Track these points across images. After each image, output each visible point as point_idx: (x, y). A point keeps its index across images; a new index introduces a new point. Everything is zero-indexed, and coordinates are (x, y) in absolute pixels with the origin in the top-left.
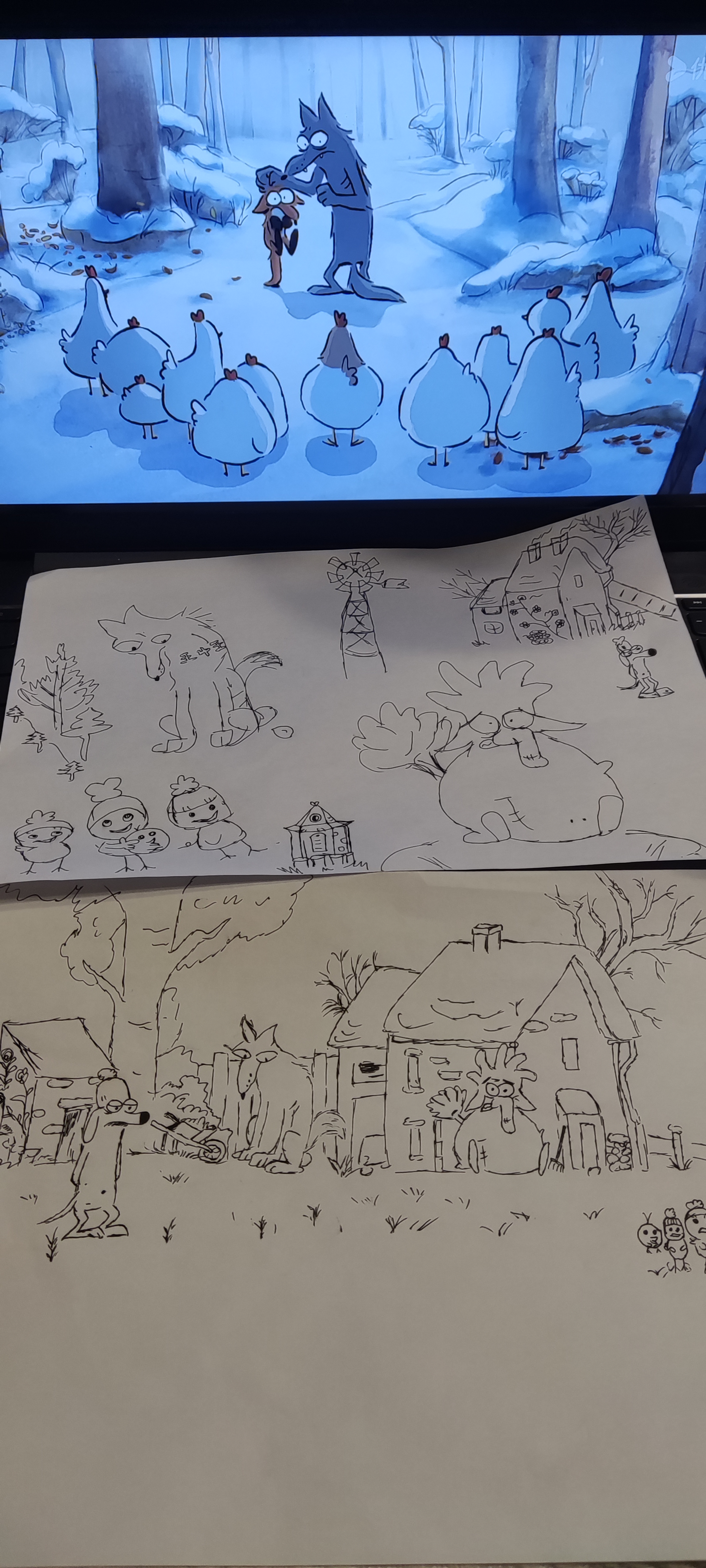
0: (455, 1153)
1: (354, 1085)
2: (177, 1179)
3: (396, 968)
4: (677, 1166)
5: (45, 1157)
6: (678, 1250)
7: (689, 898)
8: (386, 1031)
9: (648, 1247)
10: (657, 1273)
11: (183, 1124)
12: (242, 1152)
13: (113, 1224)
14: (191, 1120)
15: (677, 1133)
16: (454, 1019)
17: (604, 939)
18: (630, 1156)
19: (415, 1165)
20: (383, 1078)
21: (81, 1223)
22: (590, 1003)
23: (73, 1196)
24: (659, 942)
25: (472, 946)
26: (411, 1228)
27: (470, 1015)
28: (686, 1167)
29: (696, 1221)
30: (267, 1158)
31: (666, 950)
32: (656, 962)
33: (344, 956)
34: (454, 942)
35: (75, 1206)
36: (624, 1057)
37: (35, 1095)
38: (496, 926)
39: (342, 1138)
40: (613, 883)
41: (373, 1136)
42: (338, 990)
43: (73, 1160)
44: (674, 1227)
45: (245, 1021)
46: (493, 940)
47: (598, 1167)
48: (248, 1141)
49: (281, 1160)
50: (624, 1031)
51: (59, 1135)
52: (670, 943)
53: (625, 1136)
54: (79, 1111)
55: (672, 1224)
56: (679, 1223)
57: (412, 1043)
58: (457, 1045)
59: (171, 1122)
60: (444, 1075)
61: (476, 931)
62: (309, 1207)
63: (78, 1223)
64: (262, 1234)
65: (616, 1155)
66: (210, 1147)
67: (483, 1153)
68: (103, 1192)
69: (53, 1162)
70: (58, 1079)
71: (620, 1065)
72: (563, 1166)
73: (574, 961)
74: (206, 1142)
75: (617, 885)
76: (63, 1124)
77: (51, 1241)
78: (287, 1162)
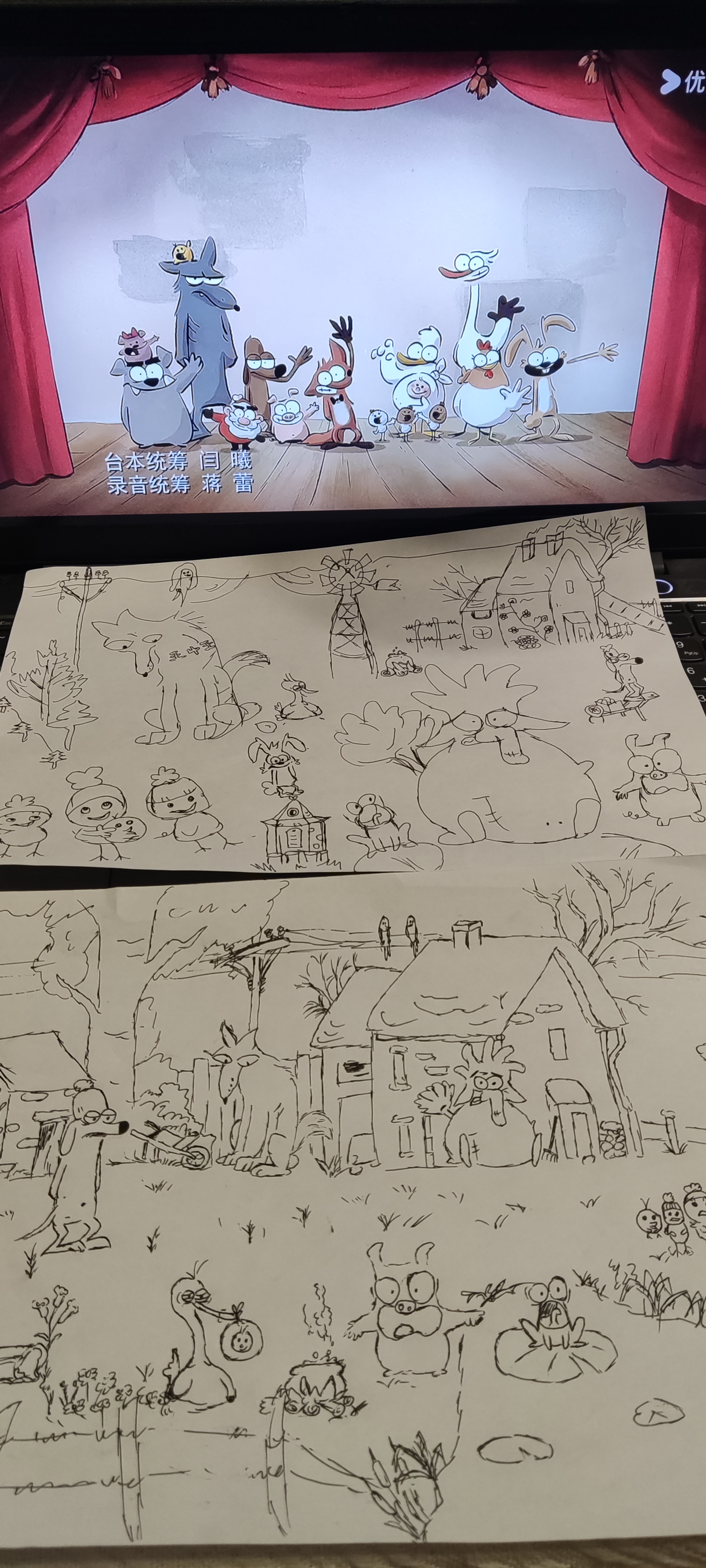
0: (446, 1148)
1: (340, 1085)
2: (160, 1187)
3: (377, 968)
4: (672, 1151)
5: (20, 1172)
6: (678, 1234)
7: (668, 885)
8: (370, 1030)
9: (648, 1233)
10: (659, 1258)
11: (164, 1131)
12: (226, 1157)
13: (94, 1236)
14: (172, 1127)
15: (670, 1118)
16: (438, 1015)
17: (585, 930)
18: (624, 1143)
19: (406, 1162)
20: (368, 1077)
21: (61, 1237)
22: (575, 993)
23: (52, 1210)
24: (640, 930)
25: (453, 943)
26: (404, 1225)
27: (454, 1010)
28: (681, 1151)
29: (695, 1205)
30: (253, 1163)
31: (648, 938)
32: (639, 950)
33: (324, 958)
34: (434, 940)
35: (55, 1221)
36: (612, 1044)
37: (8, 1109)
38: (476, 922)
39: (329, 1138)
40: (590, 874)
41: (362, 1135)
42: (319, 992)
43: (50, 1174)
44: (673, 1212)
45: (224, 1027)
46: (474, 936)
47: (592, 1156)
48: (232, 1146)
49: (267, 1163)
50: (611, 1019)
51: (35, 1148)
52: (651, 930)
53: (617, 1123)
54: (55, 1124)
55: (670, 1209)
56: (678, 1207)
57: (397, 1041)
58: (443, 1040)
59: (151, 1131)
60: (431, 1071)
61: (456, 928)
62: (298, 1209)
63: (58, 1237)
64: (250, 1239)
65: (610, 1142)
66: (193, 1154)
67: (475, 1146)
68: (83, 1205)
69: (30, 1176)
70: (32, 1092)
71: (609, 1053)
72: (557, 1156)
73: (556, 953)
74: (188, 1149)
75: (594, 876)
76: (38, 1137)
77: (30, 1257)
78: (273, 1165)
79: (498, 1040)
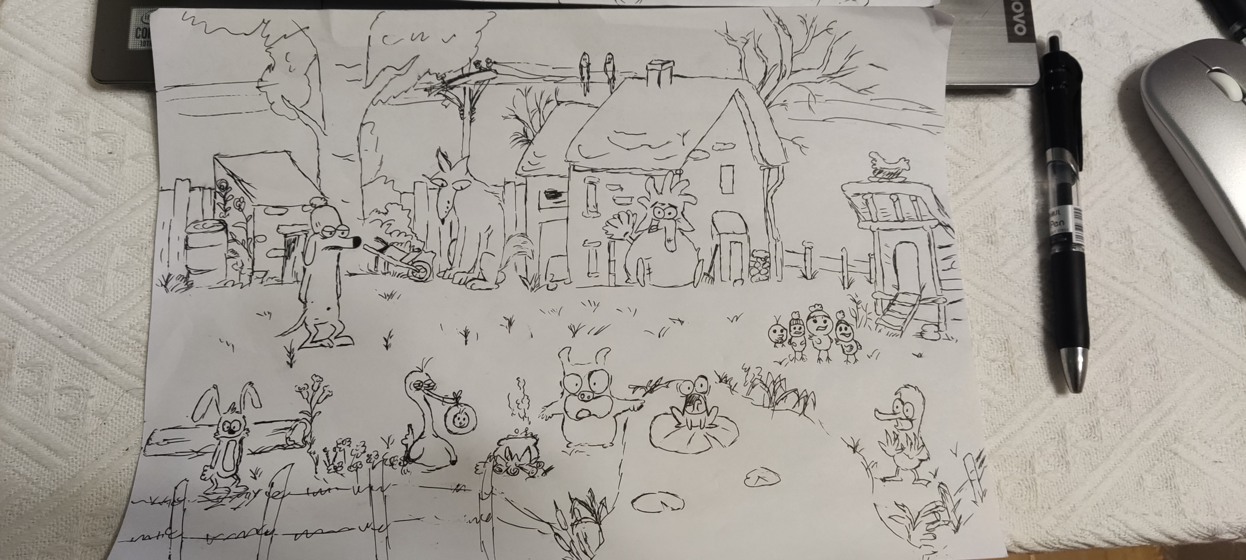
0: (626, 269)
1: (541, 210)
2: (391, 296)
3: (576, 103)
4: (805, 277)
5: (272, 278)
6: (798, 344)
7: (847, 33)
8: (568, 161)
9: (776, 343)
10: (781, 363)
11: (391, 247)
12: (445, 271)
13: (340, 335)
14: (399, 243)
15: (809, 248)
16: (628, 149)
17: (765, 74)
18: (768, 269)
19: (593, 281)
20: (565, 204)
21: (313, 335)
22: (748, 133)
23: (303, 313)
24: (814, 75)
25: (646, 81)
26: (588, 333)
27: (642, 145)
28: (813, 277)
29: (815, 321)
30: (467, 277)
31: (819, 83)
32: (809, 95)
33: (529, 91)
34: (630, 77)
35: (306, 321)
36: (772, 181)
37: (254, 222)
38: (669, 62)
39: (531, 258)
40: (779, 19)
41: (558, 256)
42: (524, 124)
43: (298, 281)
44: (798, 326)
45: (440, 153)
46: (665, 75)
47: (742, 279)
48: (450, 262)
49: (479, 278)
50: (774, 157)
51: (282, 258)
52: (824, 76)
53: (766, 252)
54: (297, 237)
55: (796, 324)
56: (802, 323)
57: (590, 172)
58: (630, 173)
59: (381, 246)
60: (619, 201)
61: (650, 67)
62: (505, 318)
63: (310, 335)
64: (466, 341)
65: (757, 268)
66: (418, 267)
67: (649, 269)
68: (328, 309)
69: (280, 282)
70: (273, 207)
71: (769, 188)
72: (713, 279)
73: (737, 94)
74: (413, 263)
75: (782, 21)
76: (284, 248)
77: (289, 350)
78: (484, 280)
79: (677, 174)
